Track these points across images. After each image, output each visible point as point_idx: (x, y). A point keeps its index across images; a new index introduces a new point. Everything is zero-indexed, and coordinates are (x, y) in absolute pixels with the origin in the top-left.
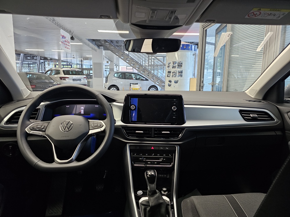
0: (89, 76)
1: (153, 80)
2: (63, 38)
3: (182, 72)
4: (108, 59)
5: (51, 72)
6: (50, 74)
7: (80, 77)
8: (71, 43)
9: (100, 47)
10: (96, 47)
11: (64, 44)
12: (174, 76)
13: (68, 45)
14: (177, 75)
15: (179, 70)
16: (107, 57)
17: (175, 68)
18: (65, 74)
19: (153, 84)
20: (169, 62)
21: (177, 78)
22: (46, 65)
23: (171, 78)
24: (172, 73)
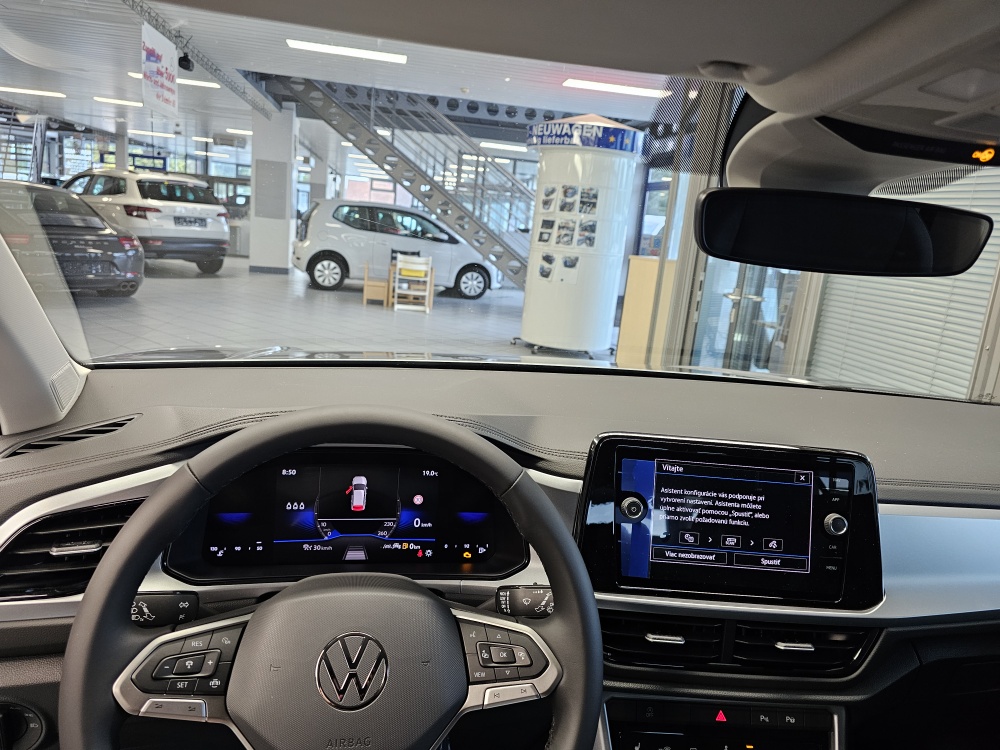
0: (233, 210)
1: (476, 244)
2: (152, 58)
3: (592, 228)
4: (310, 150)
5: (91, 180)
6: (88, 190)
7: (202, 209)
8: (179, 81)
9: (284, 104)
10: (269, 104)
11: (156, 82)
12: (566, 239)
13: (169, 89)
14: (576, 236)
15: (585, 218)
16: (307, 143)
17: (570, 210)
18: (145, 196)
19: (477, 258)
20: (550, 187)
21: (574, 250)
22: (66, 150)
23: (551, 248)
24: (560, 228)
